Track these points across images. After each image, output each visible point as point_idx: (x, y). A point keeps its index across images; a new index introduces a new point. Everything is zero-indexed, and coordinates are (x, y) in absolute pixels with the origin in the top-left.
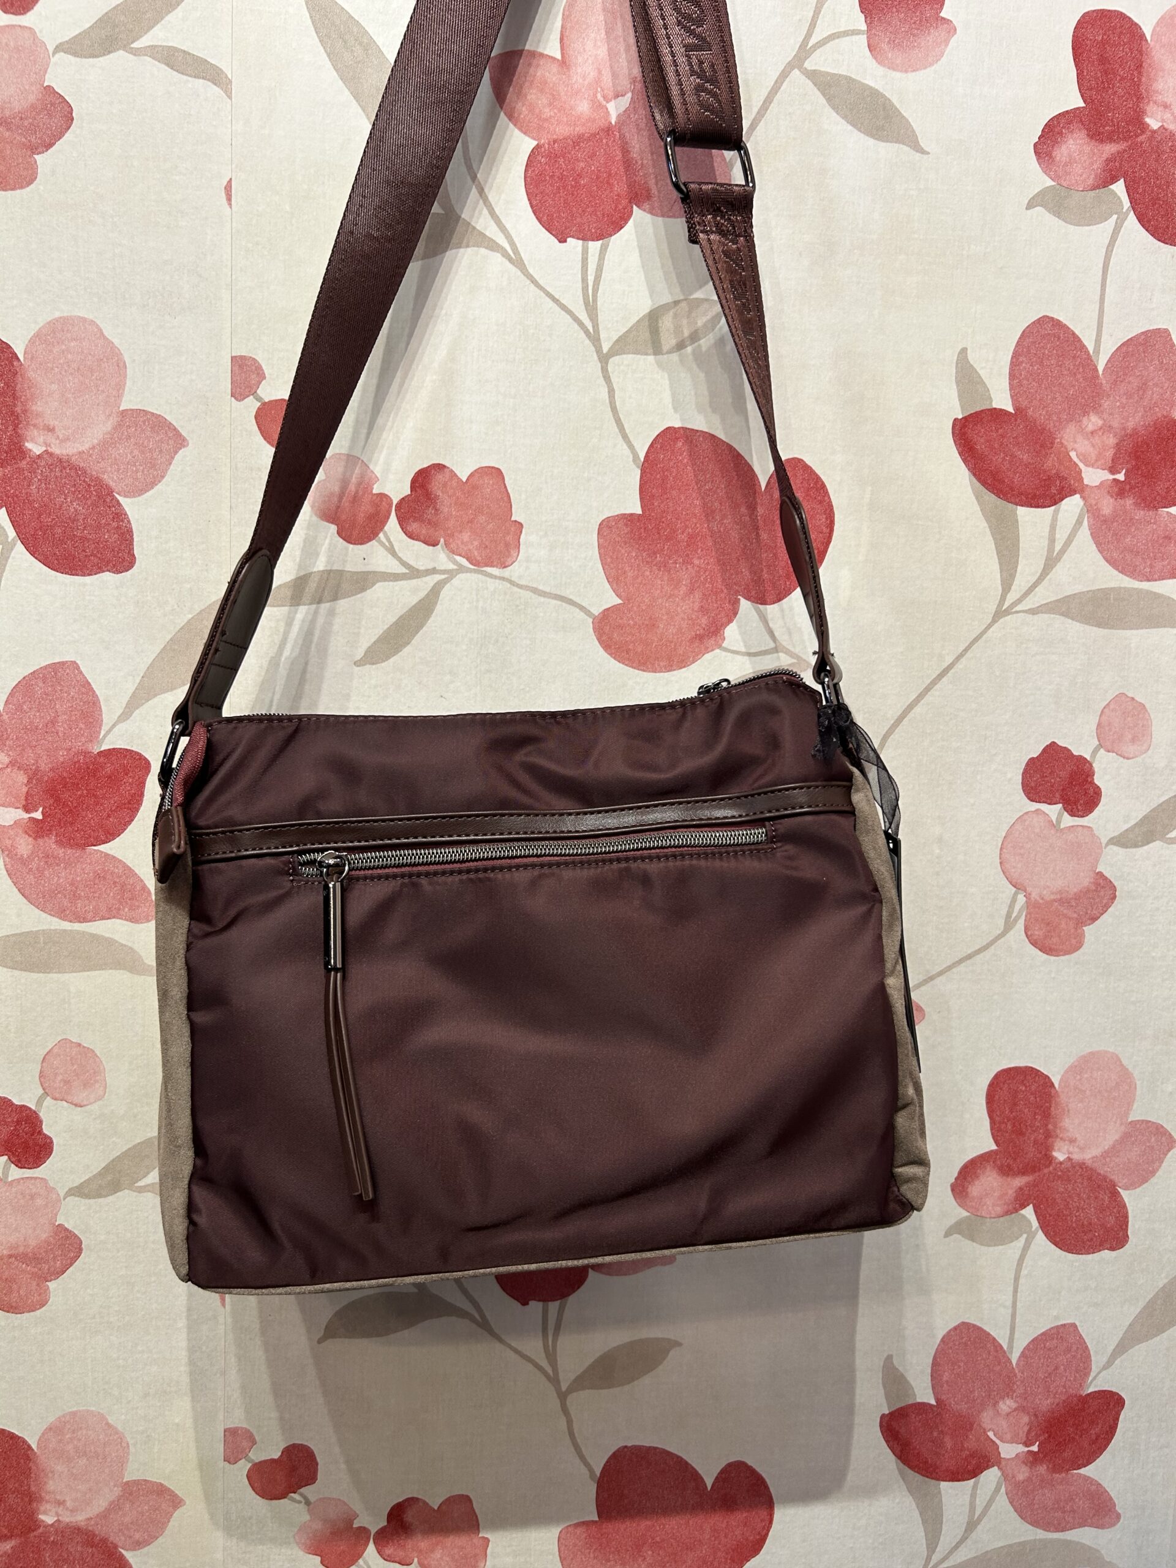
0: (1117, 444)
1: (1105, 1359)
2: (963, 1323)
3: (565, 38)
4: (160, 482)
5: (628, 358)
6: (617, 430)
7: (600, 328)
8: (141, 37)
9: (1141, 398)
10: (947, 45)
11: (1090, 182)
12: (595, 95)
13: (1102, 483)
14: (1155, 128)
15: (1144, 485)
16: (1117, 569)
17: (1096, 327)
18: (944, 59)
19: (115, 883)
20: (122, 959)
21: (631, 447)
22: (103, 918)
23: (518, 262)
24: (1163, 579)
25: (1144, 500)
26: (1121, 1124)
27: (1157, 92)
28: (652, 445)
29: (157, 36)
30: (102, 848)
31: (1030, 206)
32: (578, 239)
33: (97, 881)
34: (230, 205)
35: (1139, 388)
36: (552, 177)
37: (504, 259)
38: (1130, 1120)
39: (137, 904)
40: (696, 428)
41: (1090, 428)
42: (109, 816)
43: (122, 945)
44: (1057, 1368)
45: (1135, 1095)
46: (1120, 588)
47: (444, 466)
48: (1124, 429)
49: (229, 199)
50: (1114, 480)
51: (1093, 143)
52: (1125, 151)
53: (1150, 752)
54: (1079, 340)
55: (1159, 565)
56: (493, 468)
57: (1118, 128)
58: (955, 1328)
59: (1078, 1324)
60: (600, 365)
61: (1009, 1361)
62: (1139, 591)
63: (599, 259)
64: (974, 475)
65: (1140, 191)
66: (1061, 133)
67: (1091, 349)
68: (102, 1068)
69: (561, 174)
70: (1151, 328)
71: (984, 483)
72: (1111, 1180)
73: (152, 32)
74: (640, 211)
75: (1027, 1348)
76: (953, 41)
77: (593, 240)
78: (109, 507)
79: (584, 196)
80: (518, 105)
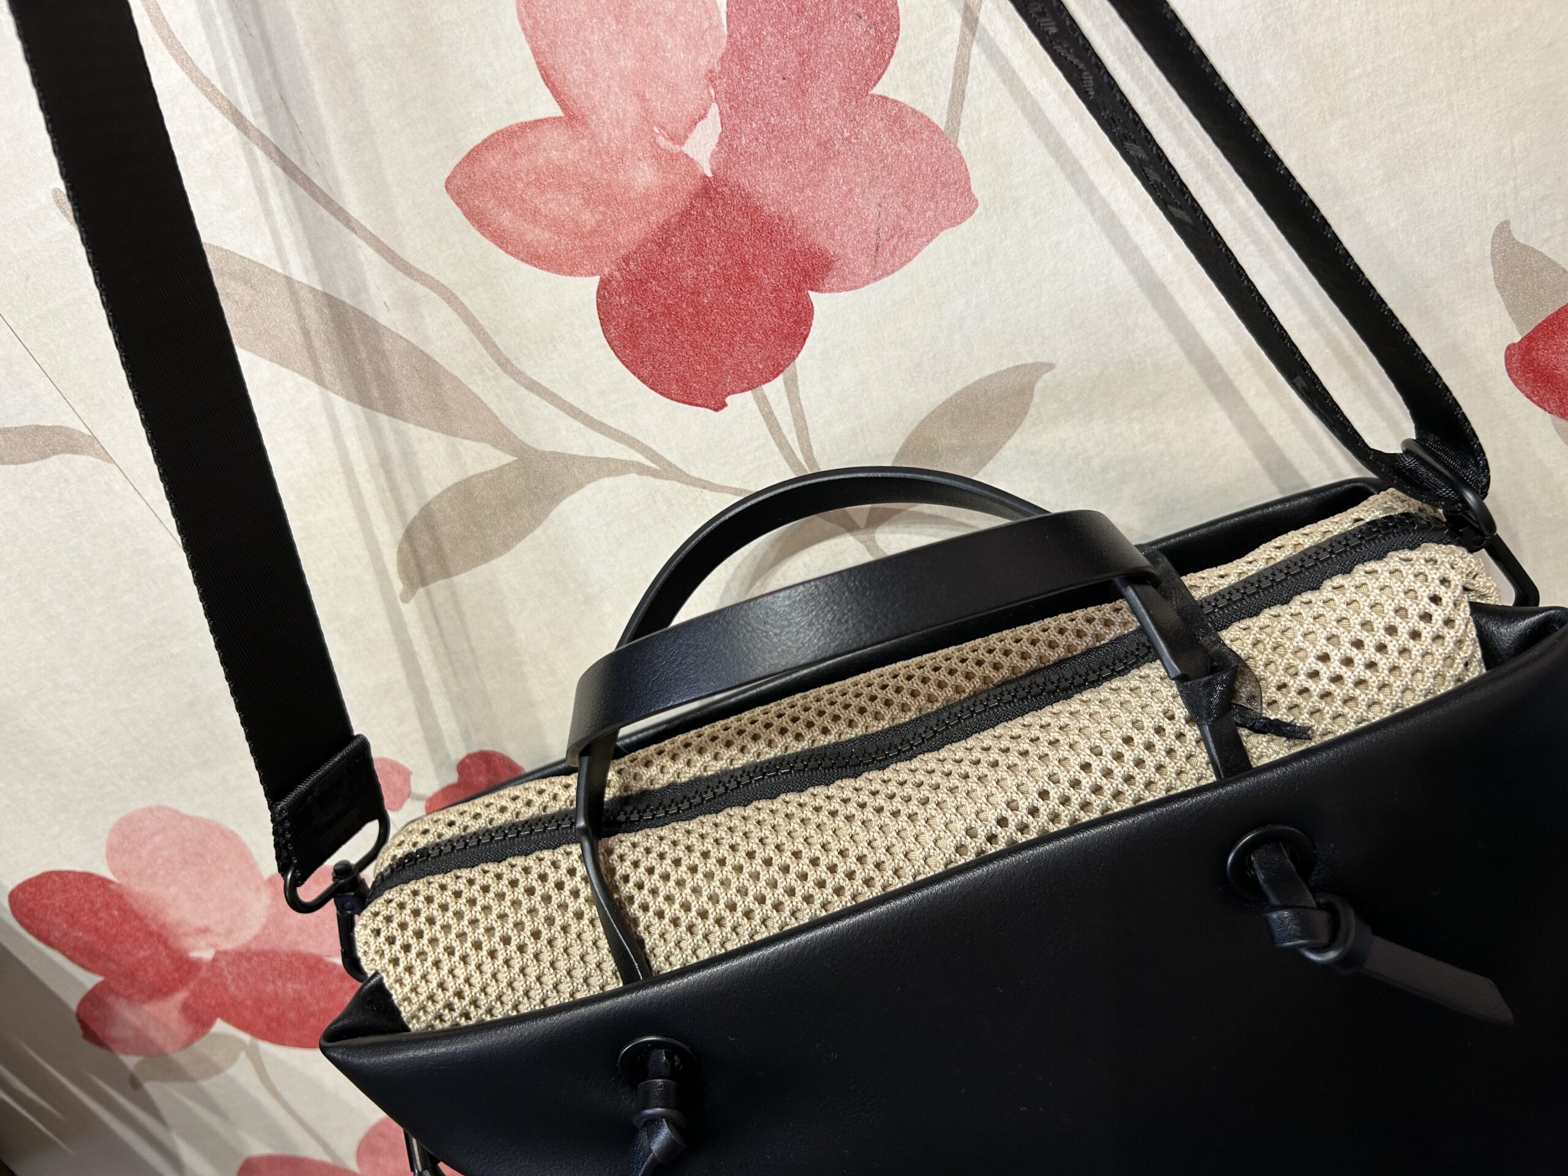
3: (551, 72)
12: (655, 144)
23: (665, 470)
36: (652, 318)
37: (645, 478)
63: (792, 403)
69: (664, 305)
74: (827, 295)
77: (768, 381)
79: (718, 320)
80: (537, 235)
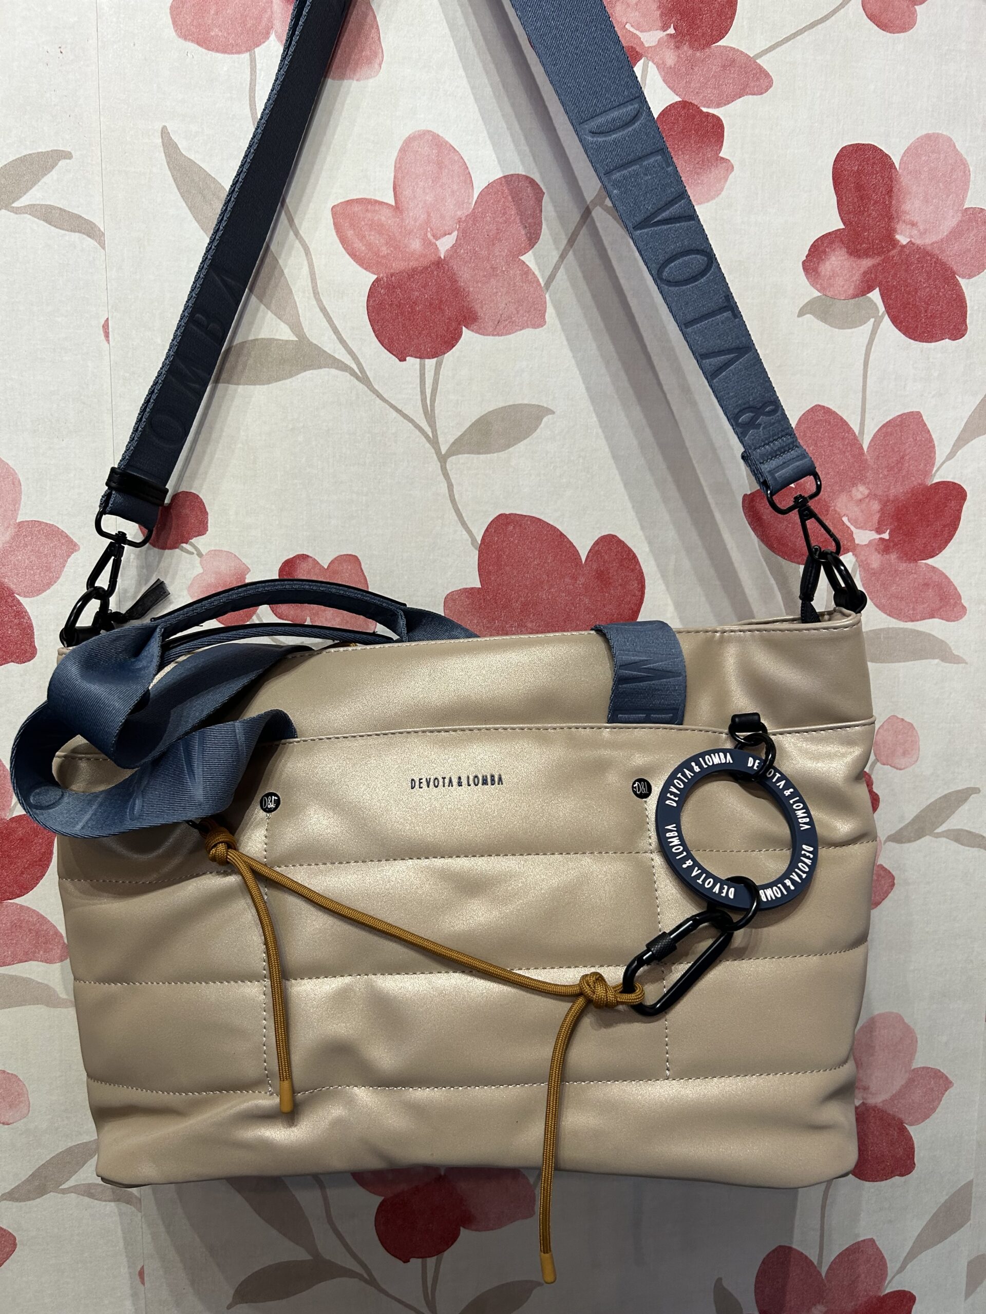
0: (881, 509)
1: (898, 1265)
2: (780, 1246)
3: (398, 187)
4: (55, 582)
5: (463, 458)
6: (456, 518)
7: (439, 433)
8: (21, 197)
9: (899, 470)
10: (726, 180)
11: (851, 292)
12: (426, 234)
13: (870, 542)
14: (904, 243)
15: (905, 542)
16: (885, 613)
17: (860, 413)
18: (724, 193)
19: (30, 930)
20: (41, 995)
21: (469, 532)
22: (21, 961)
23: (364, 379)
24: (924, 619)
25: (906, 554)
26: (906, 1072)
27: (905, 212)
28: (487, 530)
29: (34, 196)
30: (18, 901)
31: (801, 313)
32: (416, 357)
33: (14, 930)
34: (108, 341)
35: (898, 462)
36: (391, 305)
37: (352, 378)
38: (913, 1068)
39: (51, 947)
40: (525, 514)
41: (860, 496)
42: (22, 873)
43: (39, 983)
44: (859, 1276)
45: (916, 1047)
46: (889, 629)
47: (308, 556)
48: (887, 496)
49: (107, 335)
50: (881, 539)
51: (852, 259)
52: (879, 264)
53: (918, 763)
54: (847, 424)
55: (920, 608)
56: (350, 555)
57: (873, 246)
58: (774, 1251)
59: (875, 1238)
60: (439, 464)
61: (819, 1273)
62: (904, 630)
63: (435, 374)
64: (762, 540)
65: (893, 297)
66: (825, 252)
67: (856, 429)
68: (25, 1090)
69: (399, 302)
70: (906, 411)
71: (770, 547)
72: (899, 1119)
73: (31, 192)
74: (470, 332)
75: (834, 1262)
76: (732, 177)
77: (429, 358)
78: (11, 606)
79: (419, 320)
80: (359, 246)
